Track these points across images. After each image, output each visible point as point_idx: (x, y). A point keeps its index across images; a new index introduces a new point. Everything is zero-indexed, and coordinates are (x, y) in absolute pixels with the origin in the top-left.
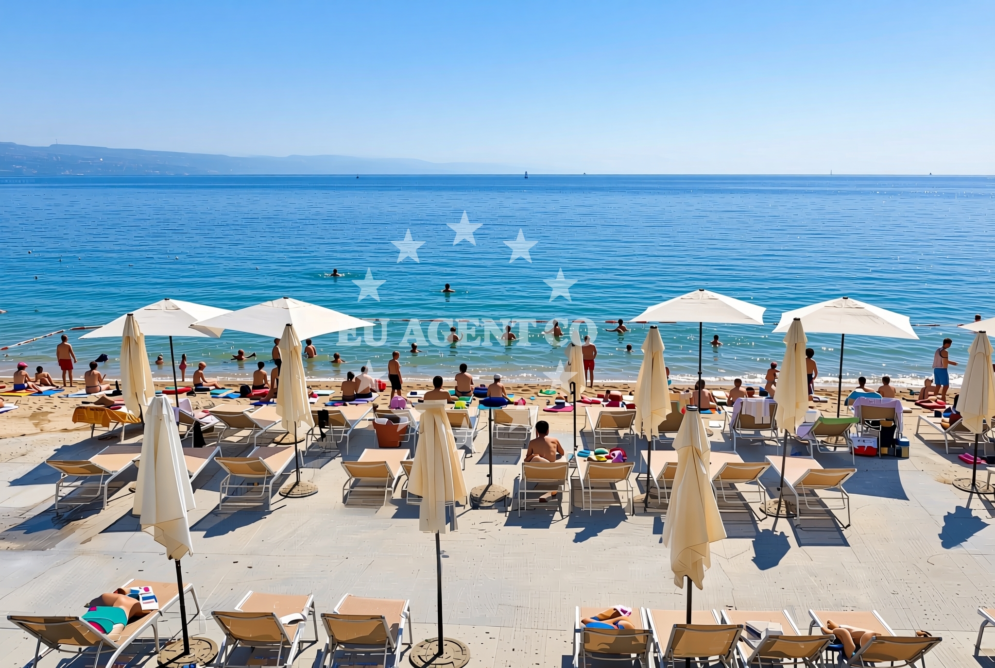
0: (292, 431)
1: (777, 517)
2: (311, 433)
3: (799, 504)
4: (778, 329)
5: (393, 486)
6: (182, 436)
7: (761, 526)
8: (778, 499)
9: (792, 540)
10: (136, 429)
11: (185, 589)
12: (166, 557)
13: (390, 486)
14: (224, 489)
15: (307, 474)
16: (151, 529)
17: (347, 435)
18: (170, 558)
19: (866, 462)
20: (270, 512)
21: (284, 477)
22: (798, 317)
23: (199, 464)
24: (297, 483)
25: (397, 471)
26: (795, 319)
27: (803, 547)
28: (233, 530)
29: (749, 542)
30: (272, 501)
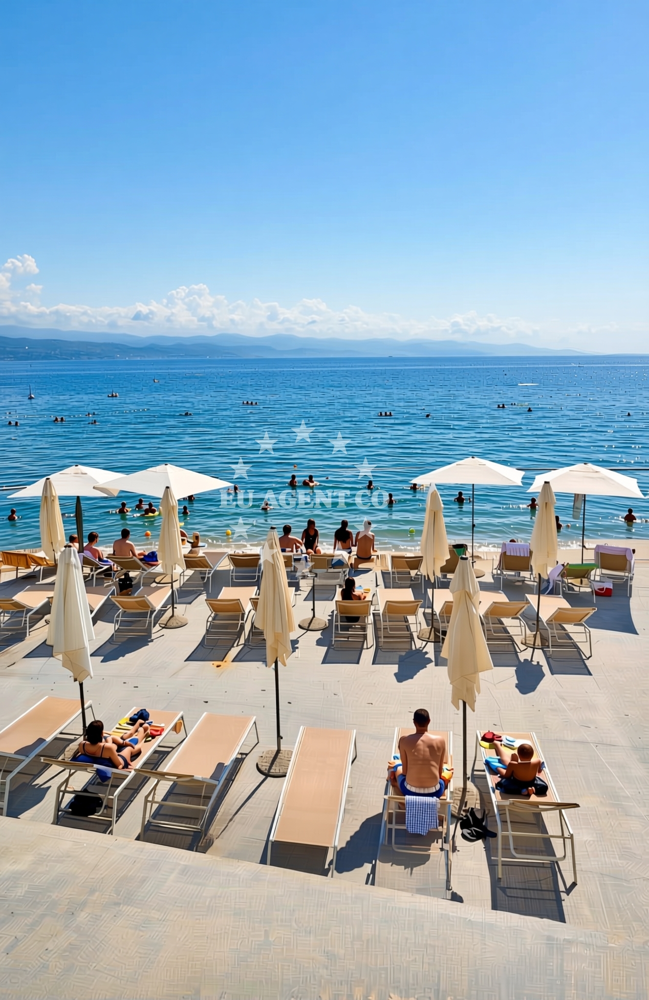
0: (169, 573)
1: (534, 649)
2: (182, 574)
3: (552, 636)
4: (532, 489)
5: (245, 619)
6: (85, 577)
7: (523, 656)
8: (535, 633)
9: (546, 669)
10: (51, 570)
11: (86, 706)
12: (72, 679)
13: (242, 620)
14: (117, 621)
15: (180, 609)
16: (60, 657)
17: (210, 575)
18: (75, 680)
19: (604, 600)
20: (152, 641)
21: (162, 612)
22: (547, 481)
23: (98, 601)
24: (173, 616)
25: (248, 607)
26: (546, 482)
27: (555, 675)
28: (123, 656)
29: (512, 670)
30: (154, 630)
